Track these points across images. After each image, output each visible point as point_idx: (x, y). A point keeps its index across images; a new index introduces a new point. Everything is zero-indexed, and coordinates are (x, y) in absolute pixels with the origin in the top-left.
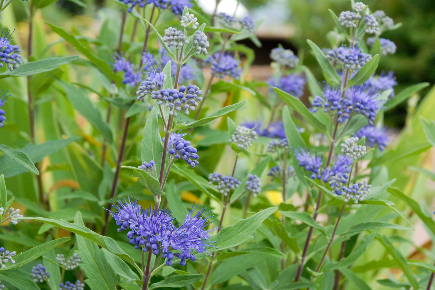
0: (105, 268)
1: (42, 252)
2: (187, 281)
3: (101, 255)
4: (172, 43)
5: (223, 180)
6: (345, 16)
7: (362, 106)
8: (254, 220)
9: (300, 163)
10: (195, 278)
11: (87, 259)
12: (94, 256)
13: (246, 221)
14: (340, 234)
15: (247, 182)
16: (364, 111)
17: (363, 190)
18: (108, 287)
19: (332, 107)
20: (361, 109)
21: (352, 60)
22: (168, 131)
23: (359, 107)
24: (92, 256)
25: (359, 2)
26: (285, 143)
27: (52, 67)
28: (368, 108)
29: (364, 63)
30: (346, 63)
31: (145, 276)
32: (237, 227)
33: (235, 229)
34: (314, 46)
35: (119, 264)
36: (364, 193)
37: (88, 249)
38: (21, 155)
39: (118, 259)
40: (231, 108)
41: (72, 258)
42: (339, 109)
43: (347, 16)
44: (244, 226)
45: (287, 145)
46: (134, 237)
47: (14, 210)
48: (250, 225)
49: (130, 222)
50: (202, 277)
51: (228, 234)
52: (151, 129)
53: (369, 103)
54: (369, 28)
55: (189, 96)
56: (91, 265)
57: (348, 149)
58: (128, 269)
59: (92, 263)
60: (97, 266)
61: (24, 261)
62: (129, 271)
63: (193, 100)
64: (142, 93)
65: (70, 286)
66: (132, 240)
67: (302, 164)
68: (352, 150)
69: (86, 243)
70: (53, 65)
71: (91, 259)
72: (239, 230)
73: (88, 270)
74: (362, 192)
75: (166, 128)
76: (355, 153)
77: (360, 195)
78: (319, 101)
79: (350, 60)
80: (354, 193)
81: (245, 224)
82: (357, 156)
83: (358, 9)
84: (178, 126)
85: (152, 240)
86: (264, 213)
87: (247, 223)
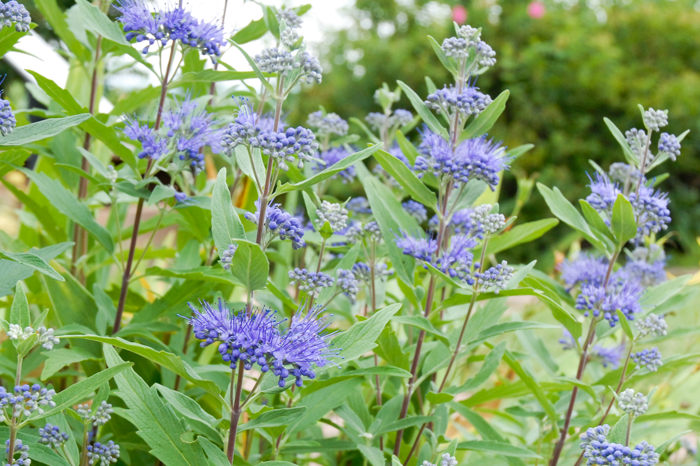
0: (162, 413)
1: (90, 388)
2: (286, 417)
3: (153, 396)
4: (275, 67)
5: (311, 278)
6: (451, 43)
7: (484, 165)
8: (375, 322)
9: (404, 250)
10: (296, 412)
11: (134, 403)
12: (143, 397)
13: (364, 325)
14: (467, 343)
15: (340, 280)
16: (487, 172)
17: (503, 274)
18: (171, 439)
19: (446, 169)
20: (483, 169)
21: (467, 102)
22: (266, 198)
23: (479, 166)
24: (140, 398)
25: (466, 25)
26: (375, 227)
27: (55, 132)
28: (490, 167)
29: (482, 105)
30: (460, 107)
31: (234, 412)
32: (353, 333)
33: (351, 336)
34: (408, 89)
35: (184, 403)
36: (506, 279)
37: (132, 389)
38: (30, 257)
39: (182, 397)
40: (361, 155)
41: (101, 408)
42: (453, 171)
43: (455, 43)
44: (361, 331)
45: (377, 230)
46: (230, 351)
47: (46, 329)
48: (369, 330)
49: (220, 331)
50: (304, 411)
51: (342, 344)
52: (221, 204)
53: (491, 161)
54: (485, 58)
55: (302, 141)
56: (142, 411)
57: (482, 220)
58: (199, 409)
59: (141, 408)
60: (149, 411)
61: (62, 405)
62: (201, 412)
63: (308, 147)
64: (232, 143)
65: (102, 449)
66: (226, 357)
67: (407, 251)
68: (488, 221)
69: (128, 381)
70: (55, 129)
71: (139, 402)
72: (357, 338)
73: (139, 418)
74: (504, 277)
75: (262, 193)
76: (492, 224)
77: (502, 282)
78: (423, 162)
79: (464, 102)
80: (494, 279)
81: (363, 329)
82: (495, 228)
83: (467, 33)
84: (282, 188)
85: (257, 351)
86: (386, 312)
87: (366, 326)
